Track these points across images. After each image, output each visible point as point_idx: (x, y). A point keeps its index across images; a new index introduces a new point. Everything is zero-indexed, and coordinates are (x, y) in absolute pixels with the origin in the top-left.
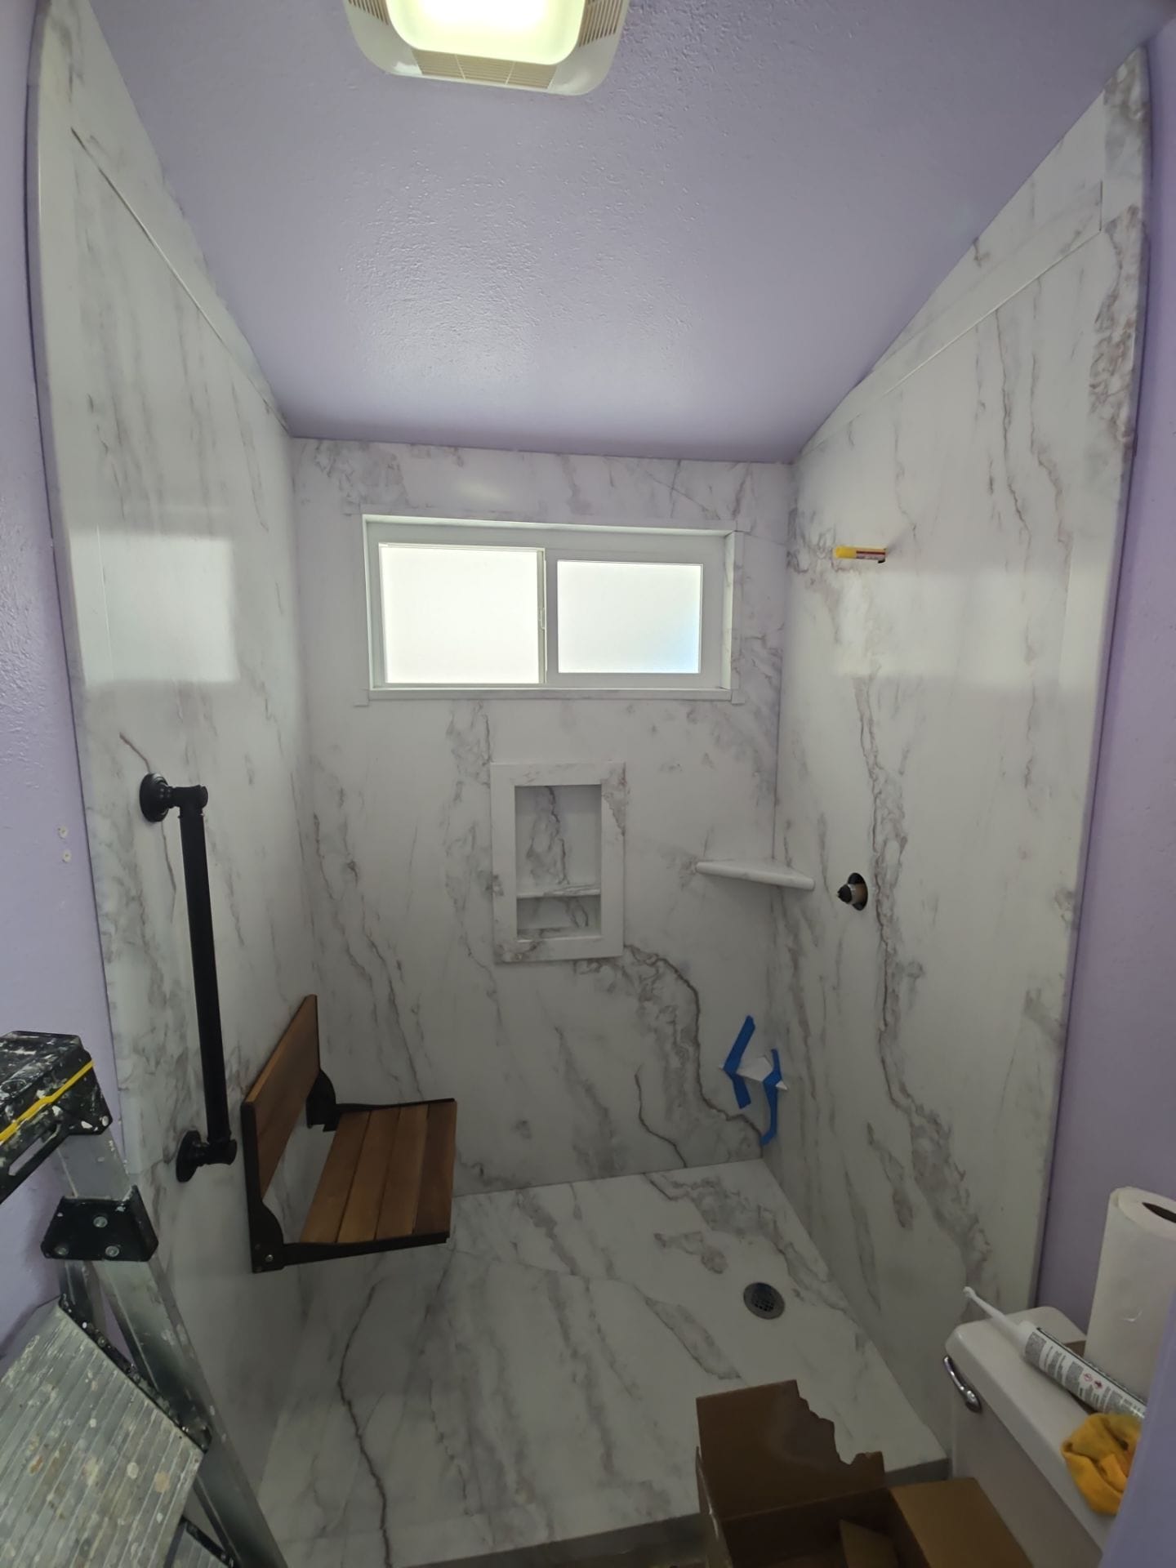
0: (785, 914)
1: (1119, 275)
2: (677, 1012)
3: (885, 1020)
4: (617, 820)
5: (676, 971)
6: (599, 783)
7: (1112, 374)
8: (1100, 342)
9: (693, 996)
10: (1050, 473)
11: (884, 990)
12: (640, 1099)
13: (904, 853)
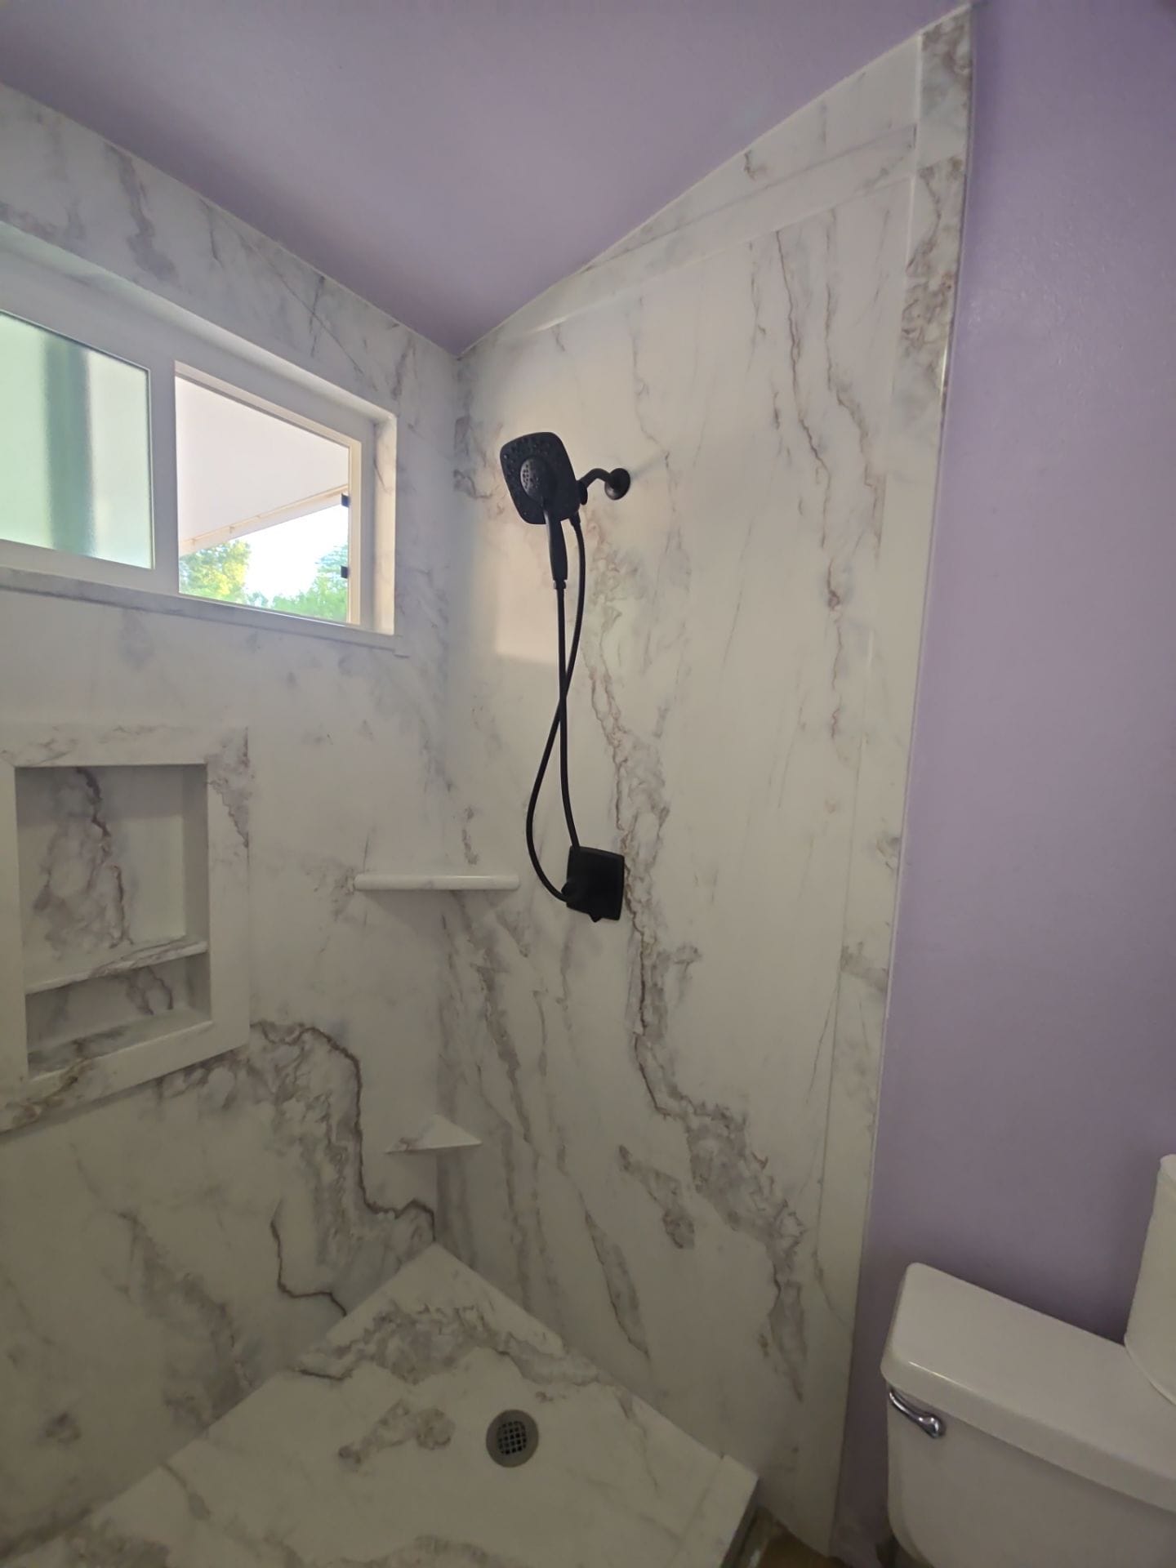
0: (468, 927)
1: (937, 225)
2: (332, 1100)
3: (643, 1021)
4: (236, 824)
5: (329, 1039)
6: (201, 761)
7: (929, 321)
8: (915, 287)
9: (353, 1068)
10: (852, 414)
11: (640, 987)
12: (279, 1255)
13: (664, 826)
